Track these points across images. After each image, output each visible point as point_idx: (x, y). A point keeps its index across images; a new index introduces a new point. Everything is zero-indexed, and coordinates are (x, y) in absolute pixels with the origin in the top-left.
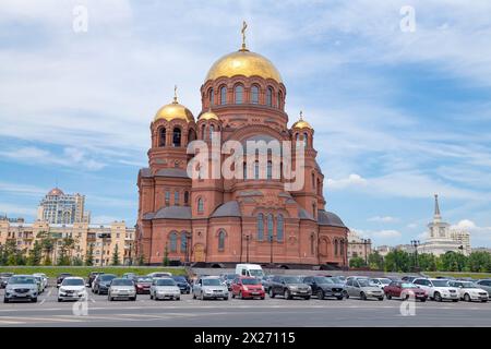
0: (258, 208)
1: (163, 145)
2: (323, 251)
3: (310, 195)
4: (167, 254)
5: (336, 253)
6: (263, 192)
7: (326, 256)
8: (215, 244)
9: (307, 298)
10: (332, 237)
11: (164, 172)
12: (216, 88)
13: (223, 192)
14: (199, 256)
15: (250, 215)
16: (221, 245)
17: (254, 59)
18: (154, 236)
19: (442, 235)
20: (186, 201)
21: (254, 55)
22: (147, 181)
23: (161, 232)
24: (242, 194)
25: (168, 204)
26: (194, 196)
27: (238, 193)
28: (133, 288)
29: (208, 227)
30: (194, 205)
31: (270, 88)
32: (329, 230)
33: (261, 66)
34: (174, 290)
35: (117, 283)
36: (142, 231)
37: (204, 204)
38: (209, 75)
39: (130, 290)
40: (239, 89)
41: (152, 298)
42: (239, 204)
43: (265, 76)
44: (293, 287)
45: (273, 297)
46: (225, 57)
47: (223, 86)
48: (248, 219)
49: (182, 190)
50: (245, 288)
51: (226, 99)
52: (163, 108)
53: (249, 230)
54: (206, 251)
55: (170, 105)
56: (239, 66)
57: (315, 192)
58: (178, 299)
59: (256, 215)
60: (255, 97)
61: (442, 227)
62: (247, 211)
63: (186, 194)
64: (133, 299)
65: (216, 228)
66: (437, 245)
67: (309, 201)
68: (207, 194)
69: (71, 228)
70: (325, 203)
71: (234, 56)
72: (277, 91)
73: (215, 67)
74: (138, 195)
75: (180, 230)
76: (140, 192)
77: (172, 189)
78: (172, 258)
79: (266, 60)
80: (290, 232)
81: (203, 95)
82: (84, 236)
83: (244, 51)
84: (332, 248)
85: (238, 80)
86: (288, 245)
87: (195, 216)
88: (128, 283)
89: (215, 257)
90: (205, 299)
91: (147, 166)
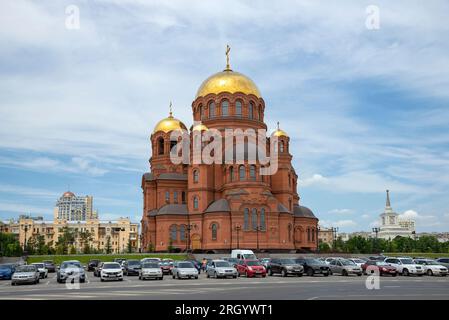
0: (244, 204)
1: (162, 153)
2: (298, 238)
3: (288, 192)
4: (171, 243)
5: (309, 239)
6: (248, 190)
7: (300, 242)
8: (209, 234)
9: (300, 275)
10: (305, 226)
11: (164, 176)
12: (205, 103)
13: (214, 191)
14: (196, 244)
15: (237, 209)
16: (214, 235)
17: (237, 78)
18: (158, 229)
19: (392, 223)
20: (183, 199)
21: (237, 74)
22: (150, 184)
23: (163, 226)
24: (231, 192)
25: (168, 203)
26: (190, 195)
27: (226, 192)
28: (160, 270)
29: (203, 221)
30: (190, 202)
31: (252, 103)
32: (304, 221)
33: (243, 84)
34: (193, 271)
35: (147, 266)
36: (148, 225)
37: (198, 202)
38: (199, 93)
39: (157, 271)
40: (225, 104)
41: (174, 278)
42: (229, 201)
43: (247, 92)
44: (288, 267)
45: (271, 275)
46: (213, 77)
47: (210, 102)
48: (237, 214)
49: (180, 191)
50: (250, 268)
51: (214, 112)
52: (161, 122)
53: (237, 222)
54: (202, 241)
55: (166, 120)
56: (224, 84)
57: (291, 189)
58: (196, 278)
59: (243, 210)
60: (239, 111)
61: (392, 216)
62: (235, 207)
63: (183, 194)
64: (161, 279)
65: (210, 221)
66: (388, 231)
67: (286, 198)
68: (201, 194)
69: (85, 224)
70: (298, 198)
71: (219, 75)
72: (257, 105)
73: (204, 85)
74: (142, 195)
75: (179, 224)
76: (145, 193)
77: (171, 190)
78: (175, 246)
79: (247, 78)
80: (272, 223)
81: (194, 110)
82: (96, 230)
83: (228, 71)
84: (305, 235)
85: (224, 96)
86: (270, 234)
87: (191, 212)
88: (156, 266)
89: (209, 245)
90: (219, 277)
91: (149, 171)
